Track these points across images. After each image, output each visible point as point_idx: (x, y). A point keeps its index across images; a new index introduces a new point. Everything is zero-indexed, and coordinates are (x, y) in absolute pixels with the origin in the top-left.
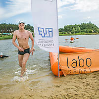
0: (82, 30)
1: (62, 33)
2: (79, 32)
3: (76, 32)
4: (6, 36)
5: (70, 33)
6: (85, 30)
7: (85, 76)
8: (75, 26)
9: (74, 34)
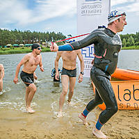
0: (137, 43)
2: (132, 45)
3: (127, 46)
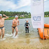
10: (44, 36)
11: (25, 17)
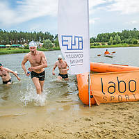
0: (123, 41)
1: (95, 45)
2: (119, 43)
3: (114, 44)
4: (17, 49)
5: (106, 44)
6: (128, 40)
7: (128, 105)
8: (114, 35)
9: (112, 45)
10: (92, 97)
11: (44, 46)
